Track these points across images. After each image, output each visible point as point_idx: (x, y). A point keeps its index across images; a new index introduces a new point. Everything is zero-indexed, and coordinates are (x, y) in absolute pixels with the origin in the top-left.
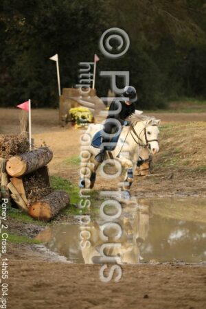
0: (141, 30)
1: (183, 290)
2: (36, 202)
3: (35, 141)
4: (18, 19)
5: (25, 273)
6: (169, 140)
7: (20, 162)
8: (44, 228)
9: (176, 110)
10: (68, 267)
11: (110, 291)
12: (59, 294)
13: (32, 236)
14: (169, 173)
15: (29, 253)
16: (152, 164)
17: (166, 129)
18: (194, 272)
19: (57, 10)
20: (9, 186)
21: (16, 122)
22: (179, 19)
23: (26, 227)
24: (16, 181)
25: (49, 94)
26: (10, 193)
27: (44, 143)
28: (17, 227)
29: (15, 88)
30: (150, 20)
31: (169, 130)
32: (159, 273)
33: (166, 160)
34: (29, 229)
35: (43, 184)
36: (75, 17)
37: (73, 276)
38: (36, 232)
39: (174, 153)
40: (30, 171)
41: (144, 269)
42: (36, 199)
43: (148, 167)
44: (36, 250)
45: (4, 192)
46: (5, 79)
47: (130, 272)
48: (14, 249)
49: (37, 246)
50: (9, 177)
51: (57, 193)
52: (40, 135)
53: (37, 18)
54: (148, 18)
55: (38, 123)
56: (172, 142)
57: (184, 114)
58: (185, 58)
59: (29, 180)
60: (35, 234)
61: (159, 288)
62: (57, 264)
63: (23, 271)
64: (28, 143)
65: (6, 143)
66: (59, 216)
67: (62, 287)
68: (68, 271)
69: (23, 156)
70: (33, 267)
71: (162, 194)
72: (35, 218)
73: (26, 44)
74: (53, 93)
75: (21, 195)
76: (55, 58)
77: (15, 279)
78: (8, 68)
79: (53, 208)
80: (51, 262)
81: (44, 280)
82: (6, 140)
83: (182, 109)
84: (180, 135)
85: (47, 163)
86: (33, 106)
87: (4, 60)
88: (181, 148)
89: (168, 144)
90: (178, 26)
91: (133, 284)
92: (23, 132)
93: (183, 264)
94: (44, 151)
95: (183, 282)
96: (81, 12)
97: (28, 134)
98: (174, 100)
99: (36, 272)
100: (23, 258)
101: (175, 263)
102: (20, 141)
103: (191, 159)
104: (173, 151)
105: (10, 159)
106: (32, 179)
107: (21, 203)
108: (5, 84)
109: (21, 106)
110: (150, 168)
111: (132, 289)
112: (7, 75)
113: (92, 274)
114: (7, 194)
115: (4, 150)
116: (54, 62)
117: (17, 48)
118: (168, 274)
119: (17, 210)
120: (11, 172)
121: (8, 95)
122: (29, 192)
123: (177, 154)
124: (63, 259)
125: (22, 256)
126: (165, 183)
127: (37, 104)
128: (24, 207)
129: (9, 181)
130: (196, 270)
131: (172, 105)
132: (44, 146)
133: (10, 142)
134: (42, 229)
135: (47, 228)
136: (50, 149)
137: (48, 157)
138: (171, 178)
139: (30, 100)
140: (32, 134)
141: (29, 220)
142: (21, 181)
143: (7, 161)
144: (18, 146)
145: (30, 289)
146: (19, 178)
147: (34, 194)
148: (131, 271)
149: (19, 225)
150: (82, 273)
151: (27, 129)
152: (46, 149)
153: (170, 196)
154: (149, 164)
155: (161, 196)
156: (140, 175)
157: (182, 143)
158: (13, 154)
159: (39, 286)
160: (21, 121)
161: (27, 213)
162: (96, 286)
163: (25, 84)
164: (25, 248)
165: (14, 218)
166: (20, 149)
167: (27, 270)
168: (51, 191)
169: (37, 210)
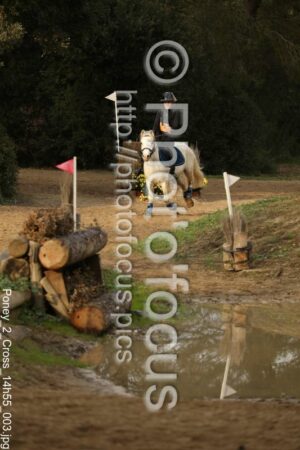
0: (239, 58)
1: (295, 440)
2: (81, 307)
3: (82, 217)
4: (60, 40)
5: (65, 410)
6: (277, 220)
7: (60, 248)
8: (93, 344)
9: (287, 176)
11: (188, 439)
12: (115, 441)
13: (75, 357)
14: (277, 267)
15: (71, 381)
16: (252, 255)
19: (117, 27)
20: (43, 282)
21: (54, 189)
22: (294, 43)
23: (67, 343)
24: (53, 276)
26: (44, 292)
27: (95, 220)
28: (53, 343)
30: (252, 45)
31: (277, 205)
32: (261, 415)
33: (272, 249)
34: (72, 346)
35: (92, 281)
36: (143, 38)
38: (81, 350)
39: (285, 239)
40: (73, 261)
42: (82, 302)
43: (245, 259)
44: (80, 376)
45: (35, 291)
48: (49, 375)
49: (82, 370)
50: (43, 270)
51: (112, 294)
52: (89, 209)
53: (87, 39)
54: (249, 41)
55: (86, 191)
56: (281, 223)
59: (72, 274)
60: (80, 354)
61: (260, 436)
62: (111, 397)
63: (62, 407)
64: (71, 221)
65: (40, 219)
67: (119, 431)
69: (65, 239)
70: (77, 402)
71: (267, 299)
72: (80, 330)
73: (70, 75)
74: (108, 148)
75: (60, 296)
77: (50, 418)
78: (43, 111)
79: (106, 316)
80: (102, 394)
81: (93, 421)
82: (40, 216)
84: (294, 212)
85: (99, 250)
86: (80, 167)
88: (294, 232)
89: (276, 226)
91: (222, 430)
92: (65, 204)
93: (296, 401)
94: (94, 232)
95: (295, 428)
96: (152, 30)
97: (72, 208)
98: (285, 161)
100: (62, 388)
101: (283, 400)
102: (61, 217)
104: (282, 237)
105: (46, 244)
106: (77, 273)
107: (60, 307)
108: (39, 134)
109: (62, 166)
110: (250, 260)
111: (221, 436)
112: (41, 121)
114: (40, 294)
115: (37, 230)
116: (112, 103)
119: (54, 318)
120: (47, 262)
121: (43, 150)
122: (72, 292)
123: (289, 241)
124: (119, 390)
125: (61, 385)
126: (269, 282)
127: (84, 164)
128: (64, 313)
129: (43, 275)
131: (282, 168)
132: (94, 225)
133: (46, 218)
134: (91, 347)
135: (97, 344)
136: (103, 229)
137: (100, 241)
138: (279, 275)
139: (75, 158)
140: (78, 207)
141: (72, 333)
142: (60, 275)
143: (41, 246)
144: (57, 223)
145: (72, 433)
146: (57, 270)
147: (79, 295)
148: (220, 411)
149: (57, 339)
151: (71, 200)
152: (98, 229)
153: (278, 302)
154: (248, 255)
155: (264, 302)
156: (234, 271)
157: (296, 224)
158: (49, 236)
159: (85, 429)
160: (62, 189)
161: (68, 322)
162: (168, 432)
163: (67, 135)
164: (65, 374)
165: (50, 329)
166: (60, 229)
167: (68, 406)
168: (104, 290)
169: (83, 318)
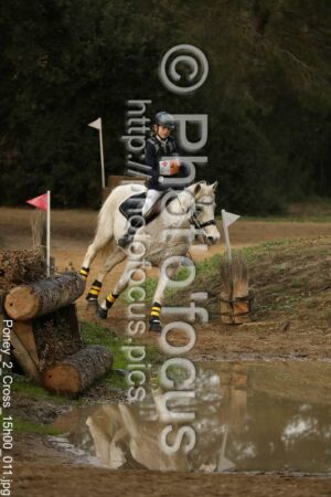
0: (244, 81)
2: (54, 365)
3: (57, 264)
5: (27, 482)
6: (283, 266)
7: (29, 296)
8: (67, 409)
9: (299, 216)
10: (102, 475)
13: (45, 423)
14: (283, 321)
15: (40, 450)
16: (254, 306)
17: (280, 247)
18: (316, 488)
19: (103, 44)
21: (25, 230)
22: (309, 65)
23: (36, 406)
24: (21, 328)
25: (86, 185)
27: (71, 265)
28: (21, 406)
29: (29, 175)
30: (259, 66)
31: (283, 249)
33: (278, 299)
34: (41, 410)
35: (67, 335)
37: (108, 490)
38: (53, 415)
39: (292, 287)
40: (44, 311)
41: (231, 481)
42: (55, 359)
43: (247, 310)
44: (51, 445)
46: (13, 158)
47: (205, 486)
49: (54, 438)
51: (91, 350)
53: (68, 57)
54: (256, 61)
55: (62, 233)
56: (289, 269)
57: (312, 224)
58: (317, 130)
59: (43, 327)
60: (51, 419)
62: (82, 469)
63: (22, 479)
64: (43, 265)
65: (7, 262)
66: (93, 390)
68: (100, 481)
69: (35, 285)
70: (41, 474)
71: (270, 357)
72: (51, 392)
74: (93, 184)
75: (29, 352)
76: (97, 124)
79: (83, 376)
82: (5, 258)
83: (310, 214)
85: (76, 299)
86: (55, 205)
87: (12, 126)
88: (303, 279)
89: (282, 271)
90: (306, 75)
93: (300, 474)
94: (69, 278)
96: (144, 48)
97: (45, 250)
98: (297, 200)
99: (46, 481)
100: (28, 459)
101: (286, 473)
102: (30, 260)
103: (319, 299)
104: (290, 284)
105: (12, 291)
106: (49, 325)
107: (28, 365)
109: (34, 202)
110: (251, 312)
113: (142, 487)
115: (3, 275)
116: (96, 131)
117: (34, 107)
118: (270, 490)
119: (23, 378)
120: (13, 312)
122: (43, 347)
123: (298, 290)
125: (27, 455)
126: (274, 338)
128: (33, 372)
130: (320, 485)
131: (292, 208)
132: (70, 270)
133: (13, 261)
134: (65, 411)
135: (71, 408)
137: (77, 289)
138: (286, 329)
141: (41, 394)
142: (30, 327)
143: (7, 293)
144: (26, 268)
146: (26, 322)
147: (51, 351)
148: (209, 484)
149: (24, 402)
150: (123, 485)
151: (43, 241)
152: (74, 274)
153: (284, 360)
154: (249, 306)
155: (268, 360)
156: (234, 324)
157: (306, 270)
158: (17, 282)
160: (34, 228)
164: (32, 442)
166: (30, 274)
168: (81, 345)
169: (55, 379)
